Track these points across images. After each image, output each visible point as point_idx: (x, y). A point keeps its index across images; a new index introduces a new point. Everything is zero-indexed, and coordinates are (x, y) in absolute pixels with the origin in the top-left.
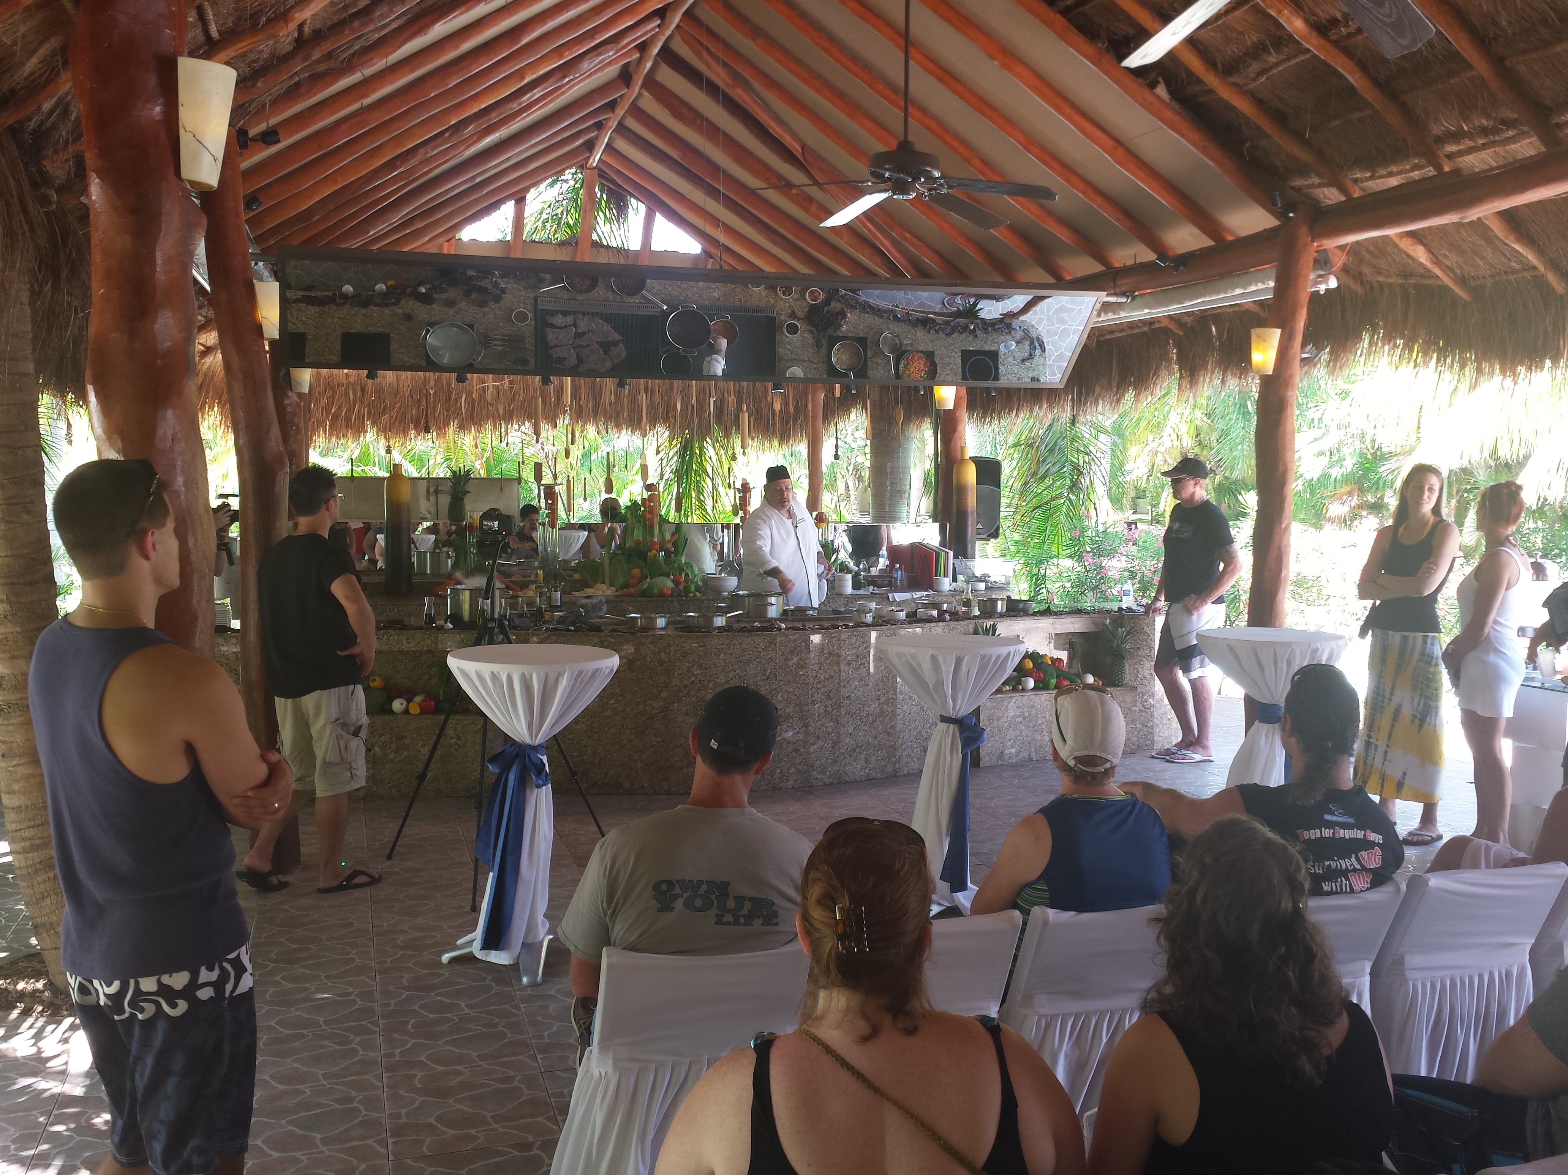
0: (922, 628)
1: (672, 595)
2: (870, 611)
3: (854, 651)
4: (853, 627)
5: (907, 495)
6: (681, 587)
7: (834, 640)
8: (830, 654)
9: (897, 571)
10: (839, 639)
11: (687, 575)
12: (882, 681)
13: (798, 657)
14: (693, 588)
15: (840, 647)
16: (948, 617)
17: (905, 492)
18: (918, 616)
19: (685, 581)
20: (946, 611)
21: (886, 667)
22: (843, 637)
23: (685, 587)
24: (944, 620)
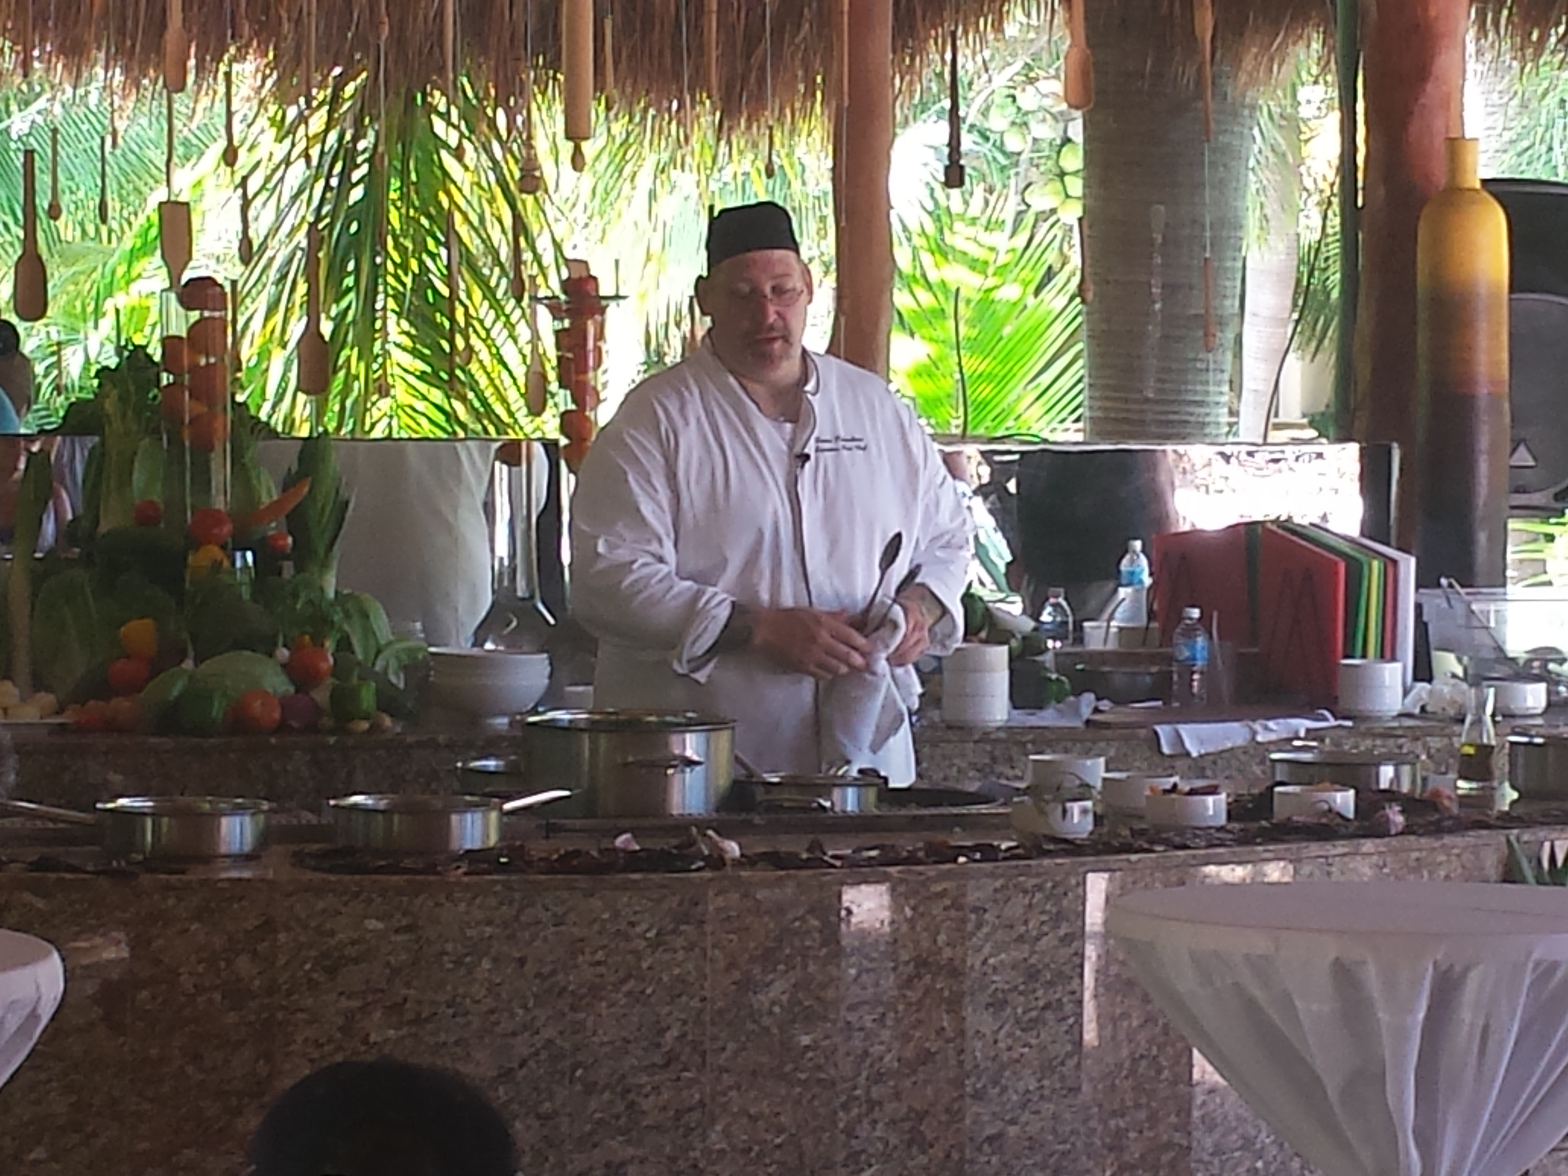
0: (1296, 861)
1: (282, 728)
2: (1083, 792)
3: (1019, 953)
4: (1011, 855)
5: (1230, 335)
6: (321, 695)
7: (937, 909)
8: (922, 963)
9: (1190, 632)
10: (957, 905)
11: (345, 644)
12: (1133, 1071)
13: (794, 977)
14: (368, 697)
15: (961, 936)
16: (1398, 819)
17: (1222, 323)
18: (1280, 812)
19: (335, 671)
20: (1391, 795)
21: (1149, 1020)
22: (973, 897)
23: (336, 696)
24: (1380, 831)
